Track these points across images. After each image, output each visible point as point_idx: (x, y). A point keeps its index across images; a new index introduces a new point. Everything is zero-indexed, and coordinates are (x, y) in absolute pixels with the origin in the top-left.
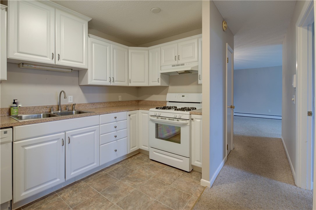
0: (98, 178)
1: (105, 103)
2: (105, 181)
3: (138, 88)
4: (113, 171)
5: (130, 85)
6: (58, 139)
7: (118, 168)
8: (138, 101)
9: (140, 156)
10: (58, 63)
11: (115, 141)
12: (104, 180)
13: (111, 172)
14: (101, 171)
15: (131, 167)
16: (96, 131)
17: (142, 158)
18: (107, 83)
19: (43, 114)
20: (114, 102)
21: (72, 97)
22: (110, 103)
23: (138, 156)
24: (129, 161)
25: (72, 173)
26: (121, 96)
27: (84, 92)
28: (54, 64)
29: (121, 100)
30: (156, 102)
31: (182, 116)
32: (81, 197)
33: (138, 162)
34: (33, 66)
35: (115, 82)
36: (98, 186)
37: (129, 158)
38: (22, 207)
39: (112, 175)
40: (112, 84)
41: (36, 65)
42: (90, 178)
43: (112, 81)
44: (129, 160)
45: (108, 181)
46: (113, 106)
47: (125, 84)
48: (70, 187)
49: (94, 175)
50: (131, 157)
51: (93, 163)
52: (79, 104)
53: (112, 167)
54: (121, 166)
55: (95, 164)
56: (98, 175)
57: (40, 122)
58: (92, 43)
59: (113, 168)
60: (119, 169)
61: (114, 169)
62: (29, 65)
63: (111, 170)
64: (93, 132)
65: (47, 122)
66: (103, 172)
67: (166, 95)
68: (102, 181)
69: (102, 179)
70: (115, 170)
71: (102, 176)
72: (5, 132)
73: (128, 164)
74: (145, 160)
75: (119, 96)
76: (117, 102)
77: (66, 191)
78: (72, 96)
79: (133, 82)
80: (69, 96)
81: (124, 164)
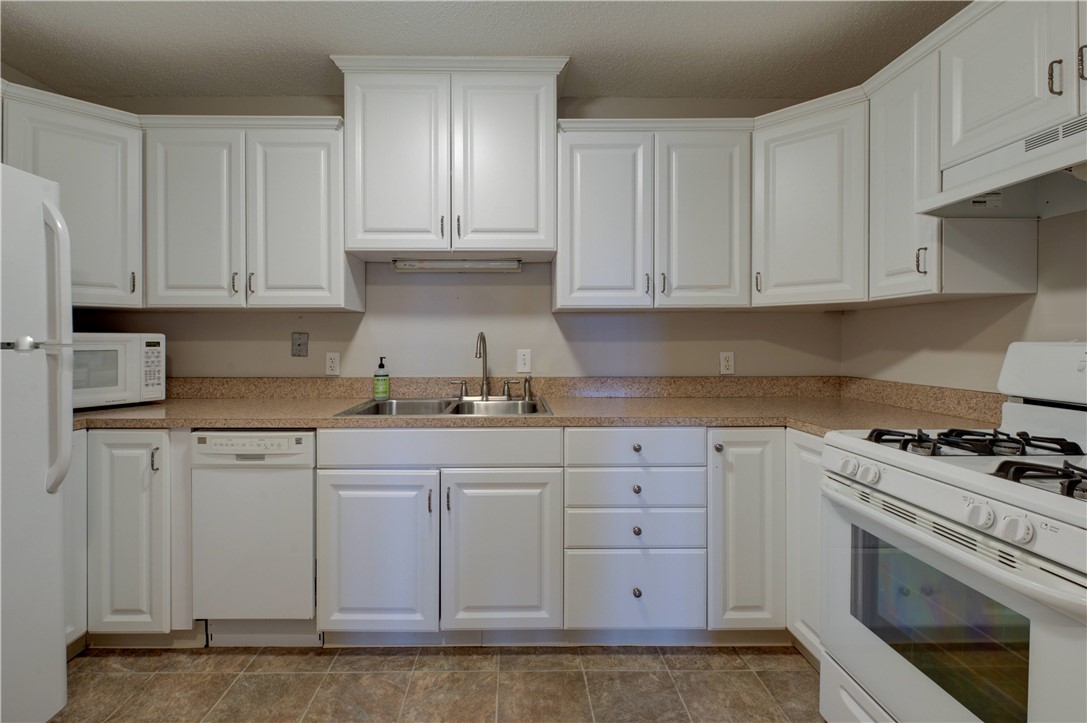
0: (542, 675)
1: (649, 379)
2: (550, 702)
3: (839, 313)
4: (611, 679)
5: (760, 300)
6: (418, 487)
7: (641, 674)
8: (841, 381)
9: (781, 669)
10: (461, 244)
11: (638, 552)
12: (553, 696)
13: (603, 675)
14: (574, 651)
15: (696, 705)
16: (549, 486)
17: (785, 683)
18: (638, 299)
19: (397, 404)
20: (694, 380)
21: (528, 352)
22: (673, 380)
23: (771, 664)
24: (708, 667)
25: (462, 615)
26: (731, 355)
27: (569, 335)
28: (449, 249)
29: (731, 371)
30: (939, 393)
31: (1042, 534)
32: (445, 715)
33: (747, 700)
34: (418, 265)
35: (675, 294)
36: (516, 710)
37: (720, 650)
38: (343, 649)
39: (593, 692)
40: (662, 301)
41: (423, 260)
42: (523, 659)
43: (658, 289)
44: (717, 661)
45: (558, 713)
46: (690, 397)
47: (732, 297)
48: (453, 659)
49: (545, 653)
50: (734, 651)
51: (537, 608)
52: (550, 379)
53: (622, 657)
54: (658, 669)
55: (543, 614)
56: (553, 665)
57: (373, 425)
58: (572, 149)
59: (621, 663)
60: (640, 681)
61: (623, 669)
62: (408, 263)
63: (607, 670)
64: (537, 491)
65: (389, 427)
66: (578, 660)
67: (1005, 350)
68: (545, 698)
69: (551, 688)
70: (623, 677)
71: (561, 675)
72: (299, 441)
73: (693, 679)
74: (793, 705)
75: (723, 355)
76: (707, 378)
77: (437, 665)
78: (529, 350)
79: (776, 286)
80: (519, 350)
81: (677, 673)
